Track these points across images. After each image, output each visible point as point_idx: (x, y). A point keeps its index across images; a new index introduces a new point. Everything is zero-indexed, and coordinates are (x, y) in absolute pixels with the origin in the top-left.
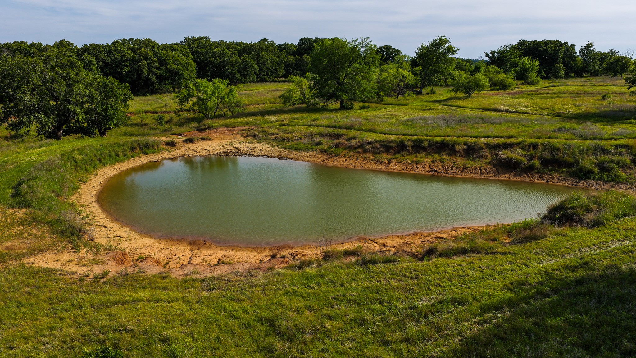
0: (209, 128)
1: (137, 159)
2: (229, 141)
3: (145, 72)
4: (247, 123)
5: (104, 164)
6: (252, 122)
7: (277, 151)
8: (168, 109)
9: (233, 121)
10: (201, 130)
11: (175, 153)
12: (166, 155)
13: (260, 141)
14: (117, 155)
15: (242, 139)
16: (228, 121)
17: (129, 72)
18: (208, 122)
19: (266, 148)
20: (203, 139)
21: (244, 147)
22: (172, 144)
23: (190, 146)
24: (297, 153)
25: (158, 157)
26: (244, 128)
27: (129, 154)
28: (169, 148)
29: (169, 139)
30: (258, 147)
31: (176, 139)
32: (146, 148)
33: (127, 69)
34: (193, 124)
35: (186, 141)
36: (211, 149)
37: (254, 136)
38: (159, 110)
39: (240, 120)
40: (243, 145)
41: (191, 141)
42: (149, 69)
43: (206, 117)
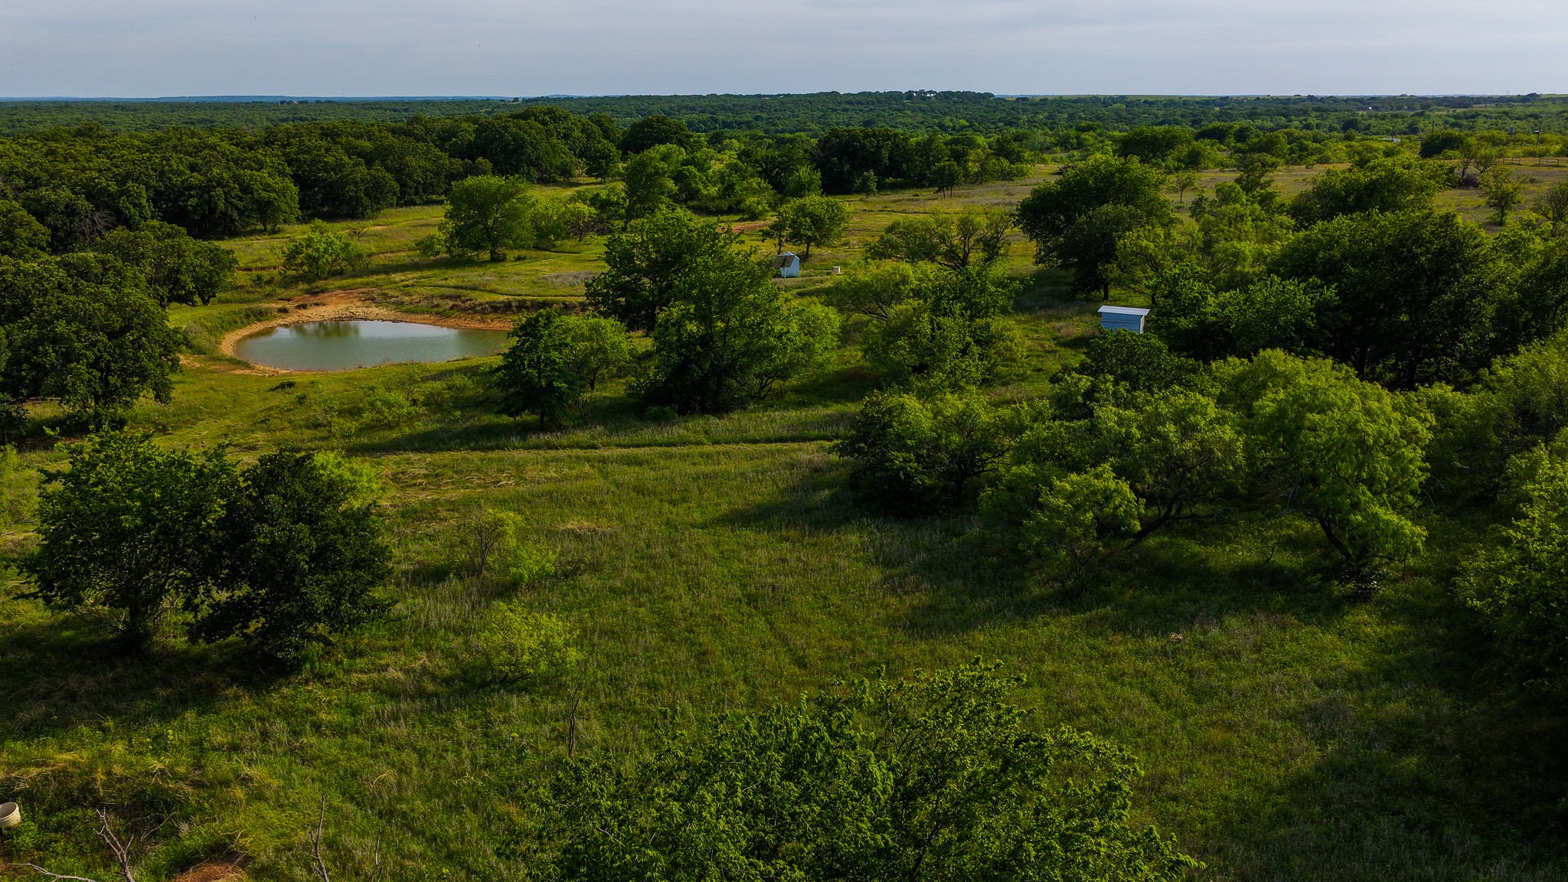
0: (323, 291)
1: (254, 326)
2: (345, 306)
3: (221, 205)
4: (367, 284)
5: (227, 330)
6: (373, 282)
7: (392, 314)
8: (266, 264)
9: (351, 281)
10: (314, 294)
11: (289, 319)
12: (280, 321)
13: (378, 304)
14: (236, 323)
15: (359, 304)
16: (345, 282)
17: (197, 205)
18: (320, 283)
19: (382, 311)
20: (317, 304)
21: (360, 311)
22: (284, 311)
23: (303, 311)
24: (412, 316)
25: (273, 323)
26: (363, 290)
27: (245, 322)
28: (282, 314)
29: (280, 305)
30: (375, 310)
31: (288, 305)
32: (260, 315)
33: (193, 201)
34: (302, 286)
35: (298, 307)
36: (325, 314)
37: (373, 299)
38: (253, 265)
39: (359, 280)
40: (359, 310)
41: (304, 307)
42: (226, 199)
43: (318, 277)
